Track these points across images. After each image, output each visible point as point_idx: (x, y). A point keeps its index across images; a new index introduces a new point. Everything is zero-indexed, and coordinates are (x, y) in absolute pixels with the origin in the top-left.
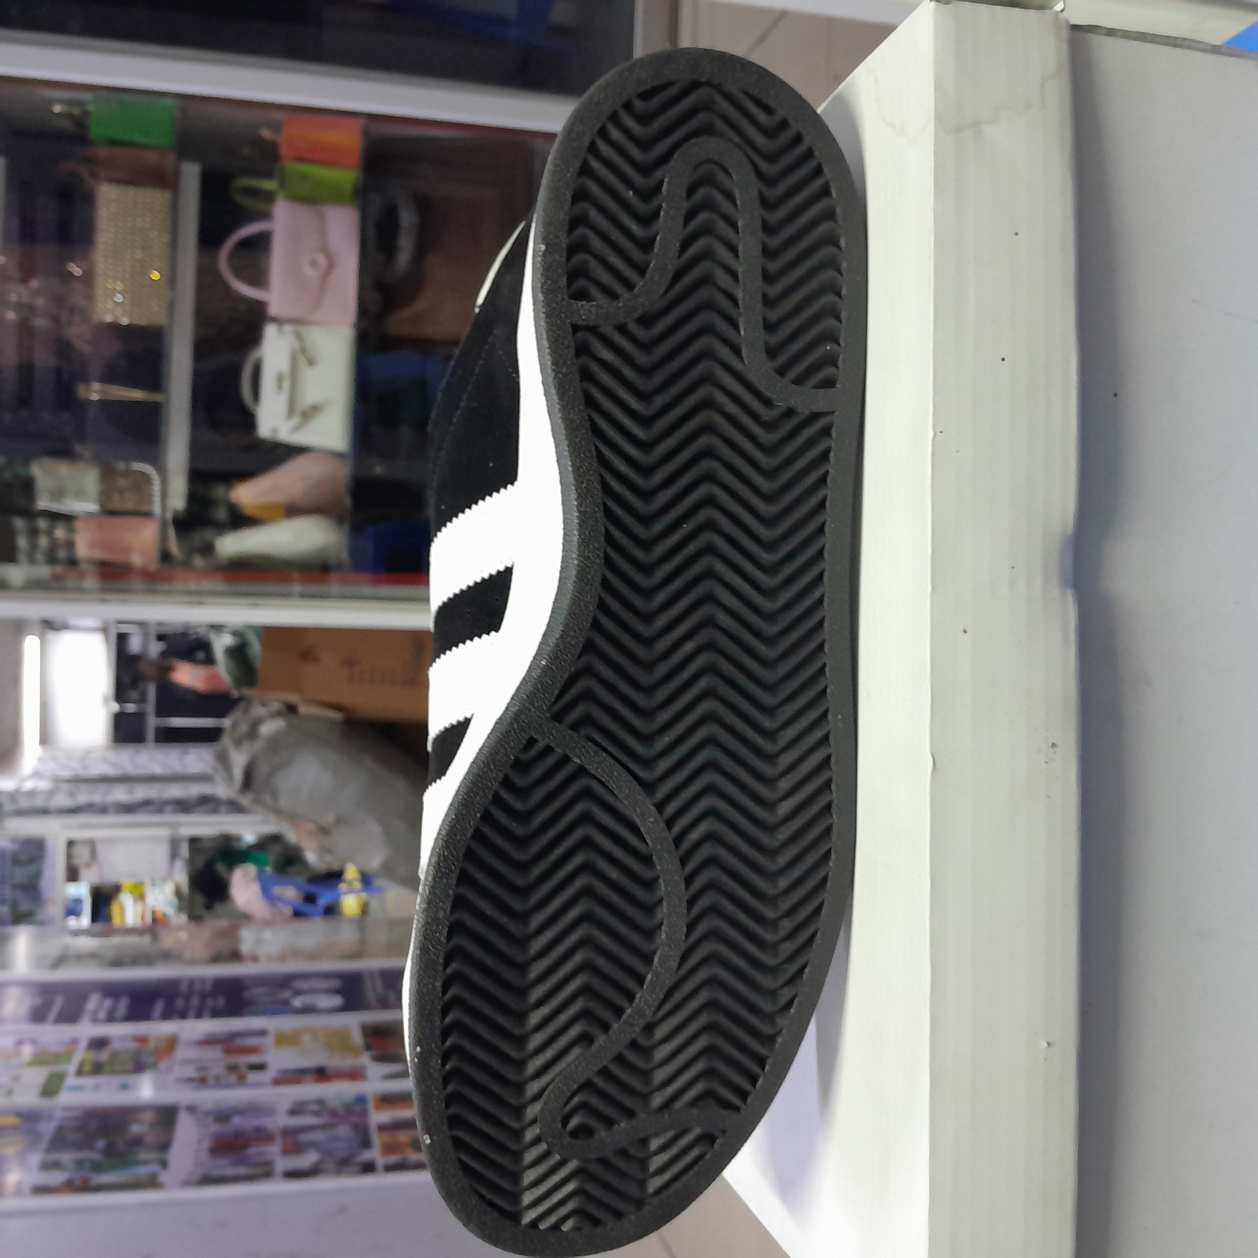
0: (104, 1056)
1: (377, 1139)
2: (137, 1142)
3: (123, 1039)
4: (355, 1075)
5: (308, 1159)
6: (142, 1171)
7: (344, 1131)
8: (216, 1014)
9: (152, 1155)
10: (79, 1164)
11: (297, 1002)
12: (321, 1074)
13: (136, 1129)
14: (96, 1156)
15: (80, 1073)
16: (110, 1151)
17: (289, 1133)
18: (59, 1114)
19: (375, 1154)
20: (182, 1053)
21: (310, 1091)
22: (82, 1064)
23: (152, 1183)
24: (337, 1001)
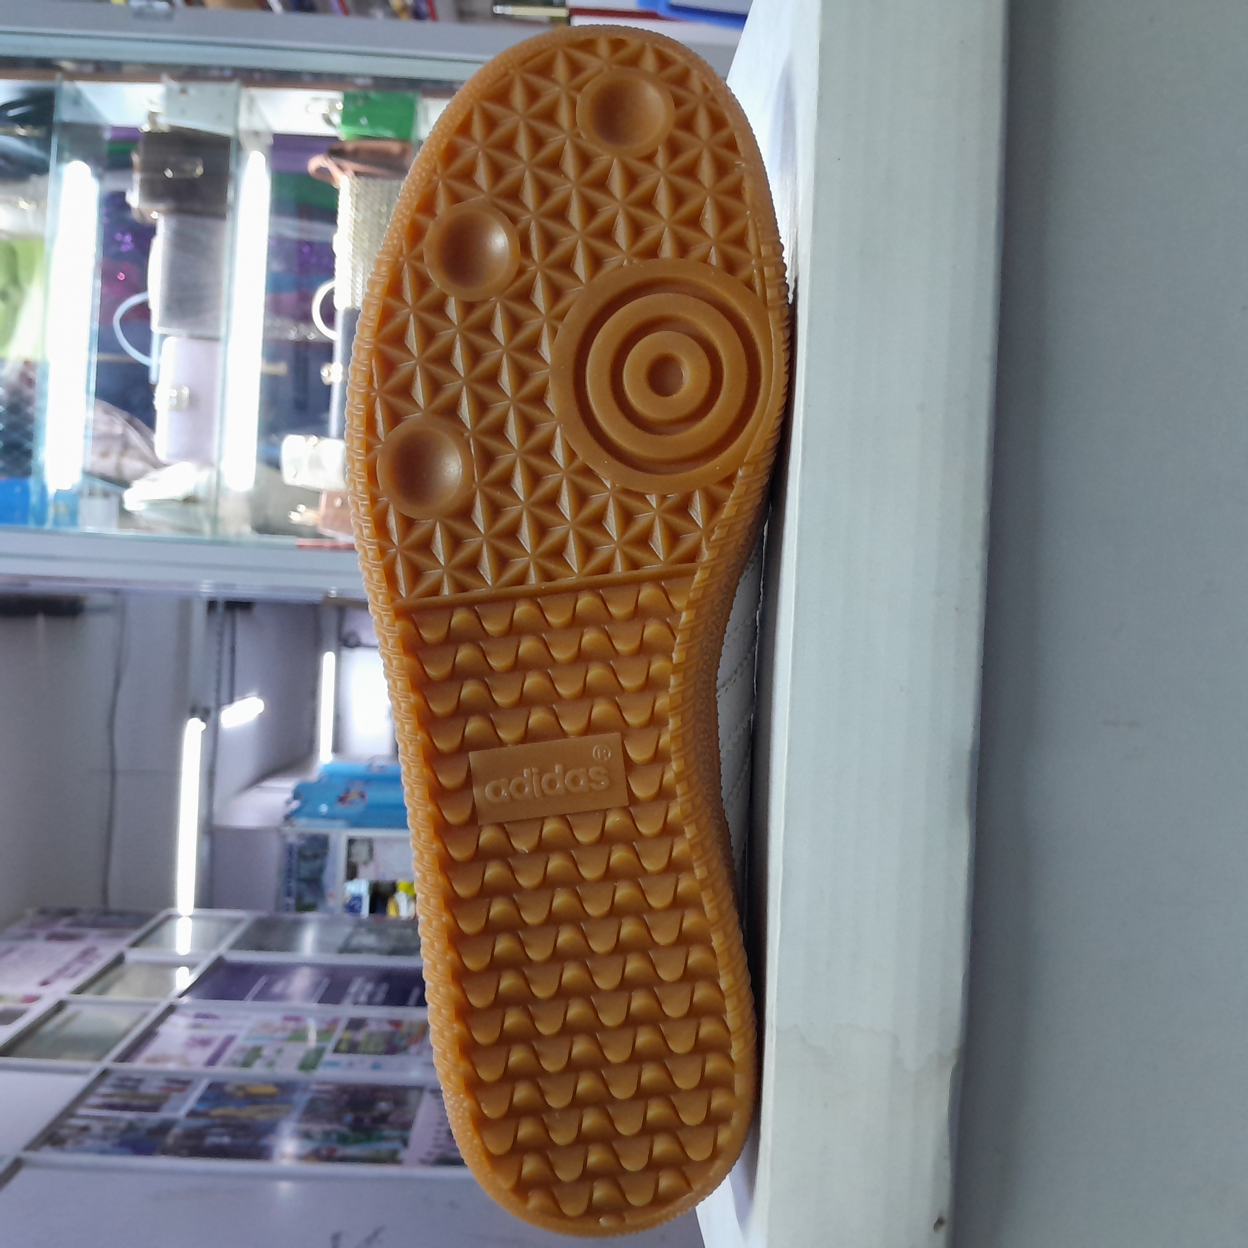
0: (361, 1036)
2: (383, 1118)
3: (379, 1021)
6: (384, 1147)
9: (396, 1133)
10: (327, 1134)
13: (383, 1106)
14: (344, 1129)
15: (336, 1050)
16: (357, 1126)
18: (314, 1087)
22: (340, 1042)
23: (392, 1159)
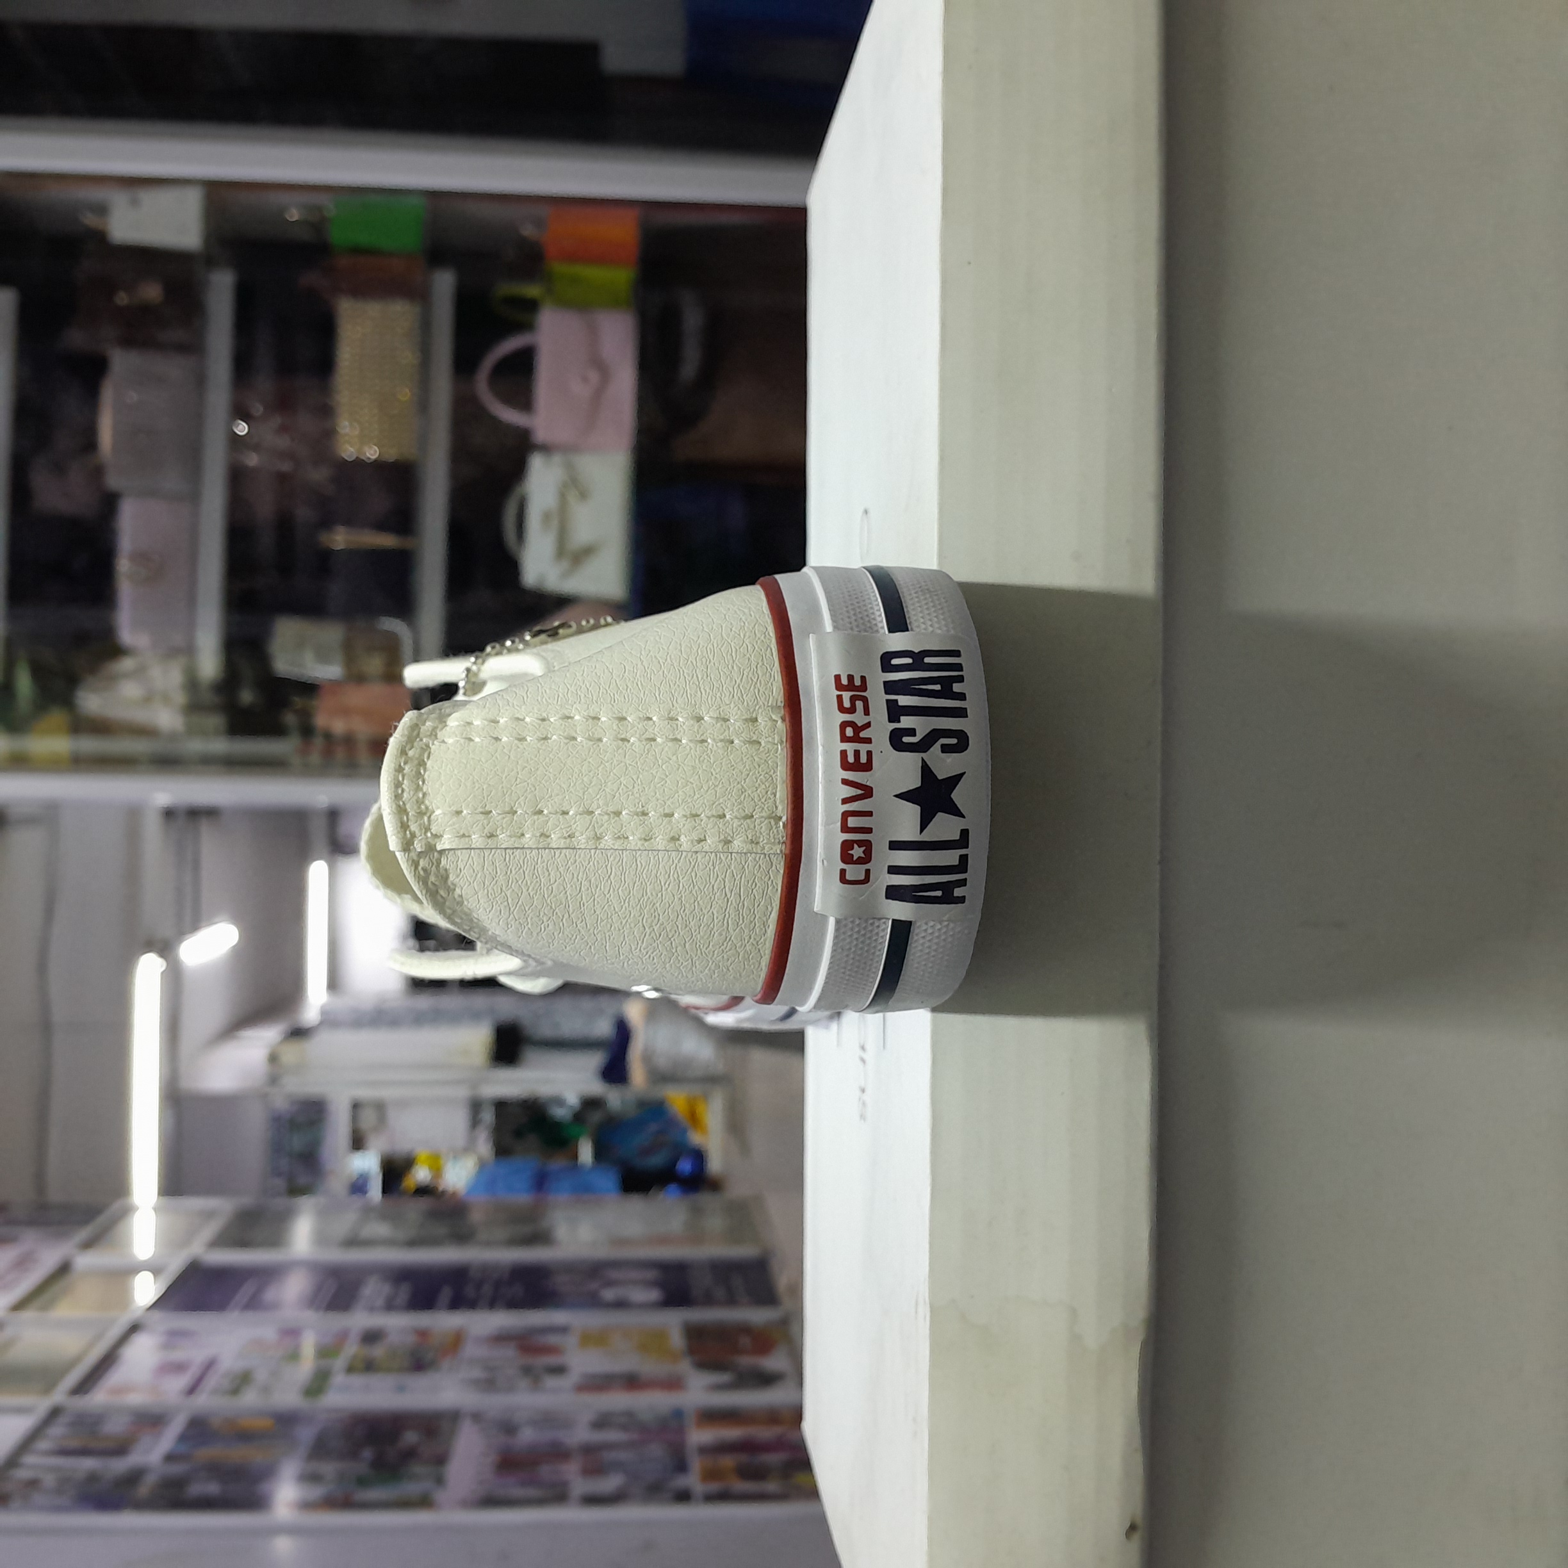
0: (378, 1352)
1: (696, 1465)
2: (410, 1453)
3: (400, 1332)
4: (673, 1384)
5: (610, 1483)
6: (413, 1488)
7: (656, 1451)
8: (513, 1304)
9: (427, 1470)
10: (342, 1476)
11: (609, 1294)
12: (632, 1382)
14: (362, 1468)
15: (350, 1369)
16: (379, 1463)
17: (588, 1450)
18: (321, 1418)
19: (693, 1480)
20: (470, 1350)
21: (618, 1400)
22: (353, 1360)
23: (424, 1502)
24: (654, 1295)
